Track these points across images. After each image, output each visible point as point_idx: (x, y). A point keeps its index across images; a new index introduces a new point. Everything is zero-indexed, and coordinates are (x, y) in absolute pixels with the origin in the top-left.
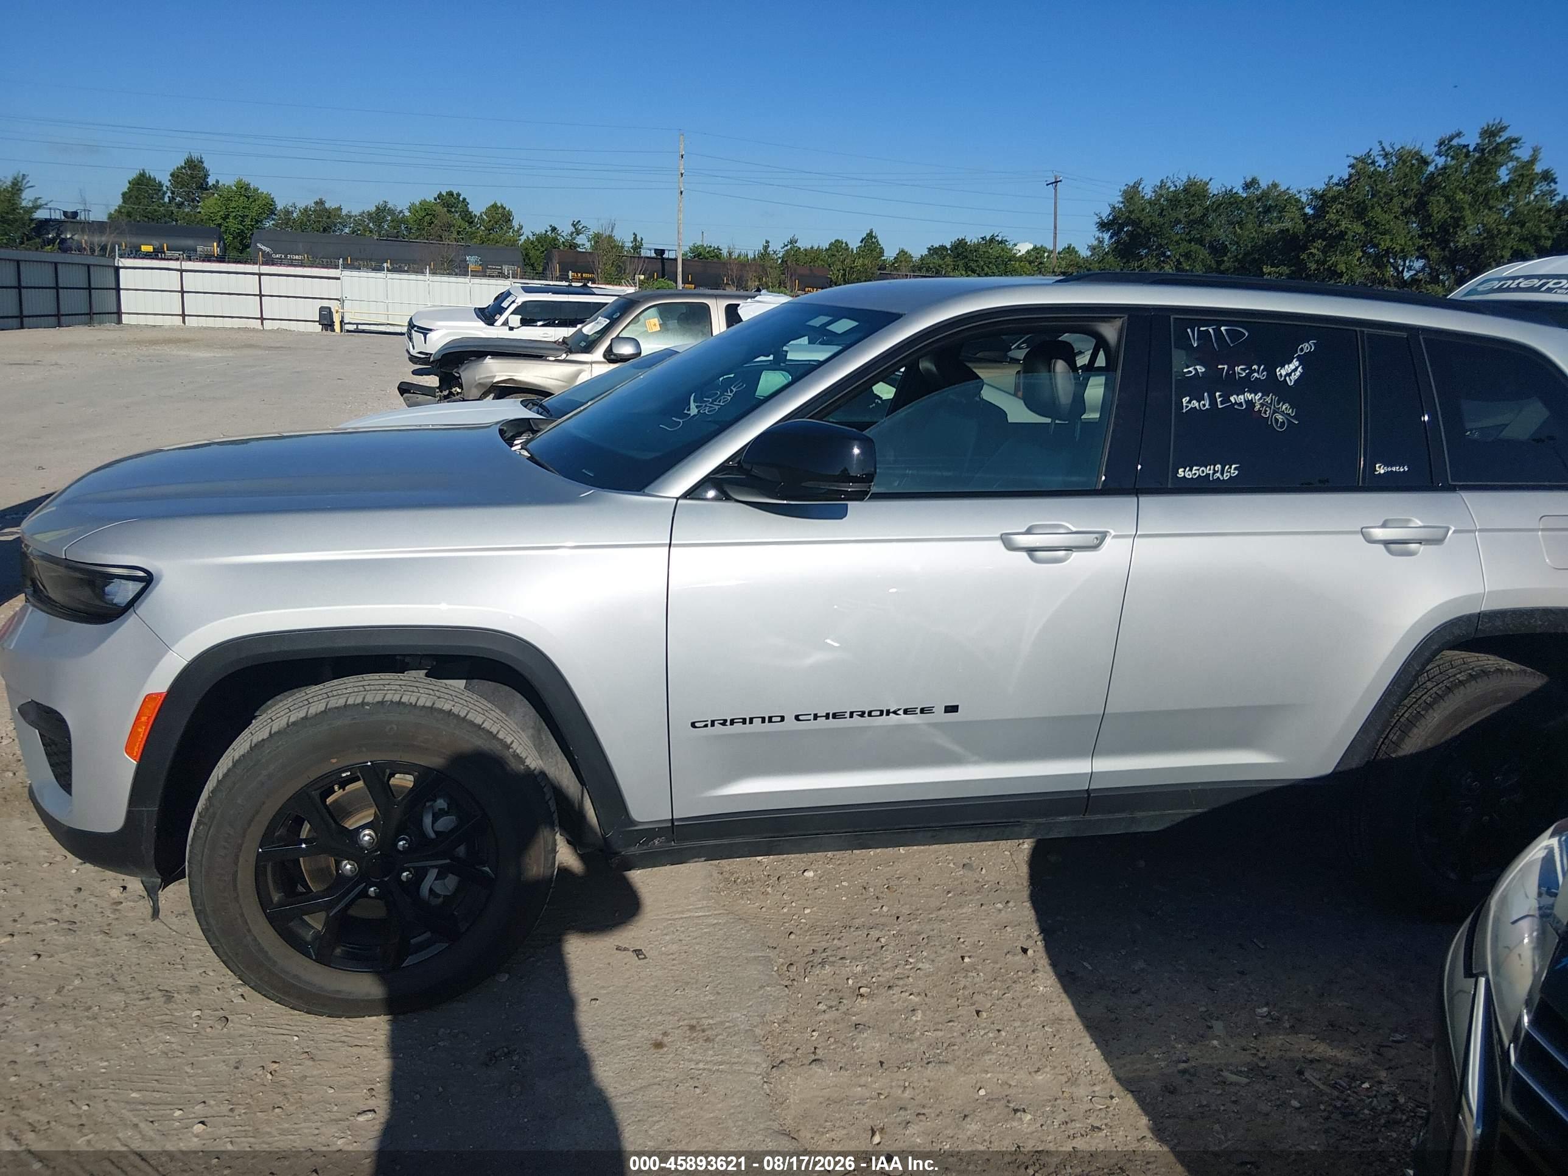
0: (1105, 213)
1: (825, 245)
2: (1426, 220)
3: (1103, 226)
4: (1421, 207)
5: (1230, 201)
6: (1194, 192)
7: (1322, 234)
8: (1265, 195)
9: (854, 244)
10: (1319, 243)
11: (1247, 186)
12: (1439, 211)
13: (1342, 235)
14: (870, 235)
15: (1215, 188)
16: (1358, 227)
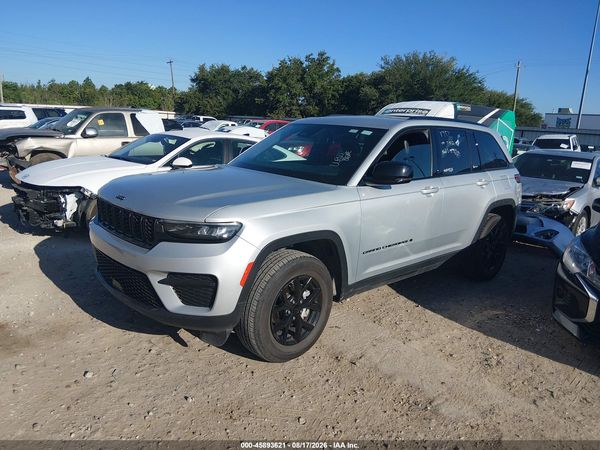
0: (193, 75)
1: (67, 83)
2: (305, 84)
3: (193, 80)
4: (302, 79)
5: (237, 74)
6: (224, 70)
7: (272, 87)
8: (249, 72)
9: (81, 83)
10: (273, 91)
11: (243, 68)
12: (309, 81)
13: (280, 88)
14: (88, 79)
15: (232, 68)
16: (284, 86)
